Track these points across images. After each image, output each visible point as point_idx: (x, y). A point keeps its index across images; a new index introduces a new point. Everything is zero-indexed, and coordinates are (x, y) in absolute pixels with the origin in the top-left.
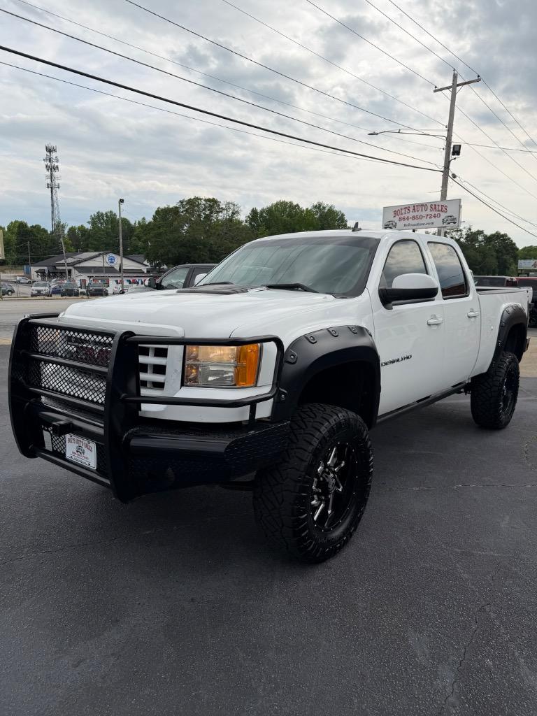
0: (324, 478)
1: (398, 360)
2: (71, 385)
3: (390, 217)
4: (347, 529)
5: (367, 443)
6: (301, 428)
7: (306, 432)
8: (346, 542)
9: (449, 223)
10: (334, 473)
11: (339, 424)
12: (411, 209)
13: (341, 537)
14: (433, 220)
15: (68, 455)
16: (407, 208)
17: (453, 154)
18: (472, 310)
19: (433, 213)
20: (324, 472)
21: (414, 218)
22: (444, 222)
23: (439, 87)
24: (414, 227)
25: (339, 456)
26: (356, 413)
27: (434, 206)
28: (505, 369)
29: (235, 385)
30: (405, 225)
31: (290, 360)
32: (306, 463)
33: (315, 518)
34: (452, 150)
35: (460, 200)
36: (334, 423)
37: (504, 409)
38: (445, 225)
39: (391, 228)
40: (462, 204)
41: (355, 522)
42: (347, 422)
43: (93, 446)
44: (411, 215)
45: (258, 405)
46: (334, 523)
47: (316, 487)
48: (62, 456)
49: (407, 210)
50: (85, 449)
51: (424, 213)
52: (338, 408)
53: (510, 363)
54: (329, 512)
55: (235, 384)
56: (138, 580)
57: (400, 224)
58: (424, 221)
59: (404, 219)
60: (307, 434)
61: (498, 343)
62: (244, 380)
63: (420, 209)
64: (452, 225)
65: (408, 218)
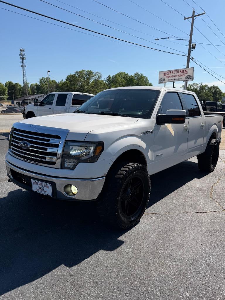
3: (162, 76)
9: (188, 79)
12: (171, 72)
14: (181, 77)
16: (170, 72)
17: (192, 48)
19: (181, 74)
21: (173, 76)
22: (186, 78)
24: (174, 81)
27: (182, 71)
30: (169, 80)
35: (194, 68)
38: (186, 79)
39: (162, 81)
40: (194, 70)
44: (171, 75)
49: (169, 73)
51: (177, 74)
57: (166, 79)
58: (177, 78)
59: (168, 77)
63: (176, 72)
64: (190, 79)
65: (170, 77)
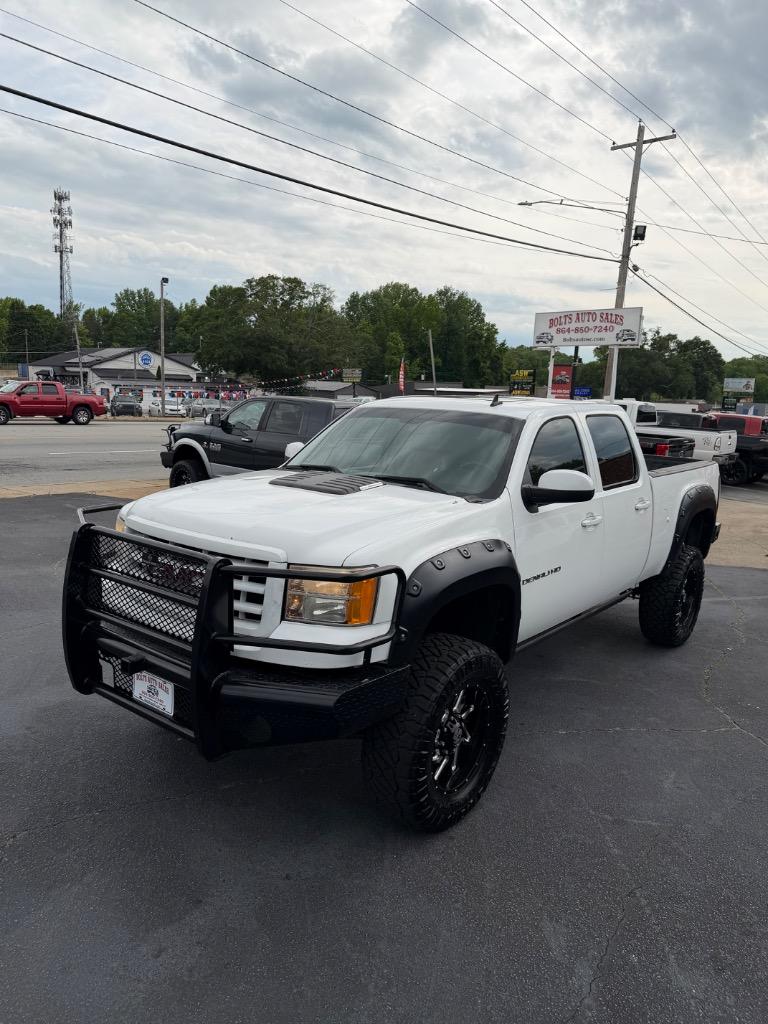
0: (448, 729)
1: (544, 575)
2: (134, 602)
3: (545, 328)
4: (475, 790)
5: (502, 683)
6: (423, 669)
7: (430, 674)
8: (473, 805)
9: (625, 340)
10: (461, 720)
11: (469, 664)
12: (574, 317)
13: (466, 800)
14: (603, 334)
15: (136, 694)
16: (568, 316)
17: (635, 238)
18: (642, 500)
19: (604, 325)
20: (449, 719)
21: (577, 330)
22: (618, 338)
23: (619, 143)
24: (577, 343)
25: (466, 702)
26: (490, 646)
27: (605, 315)
28: (684, 569)
29: (346, 623)
30: (565, 340)
31: (413, 592)
32: (428, 715)
33: (436, 777)
34: (633, 232)
35: (641, 308)
36: (463, 662)
37: (681, 620)
38: (620, 342)
39: (545, 342)
40: (643, 314)
41: (484, 781)
42: (479, 659)
43: (170, 686)
45: (373, 649)
46: (460, 781)
47: (439, 740)
48: (129, 695)
49: (568, 319)
50: (159, 690)
51: (591, 325)
52: (469, 642)
53: (691, 561)
54: (453, 768)
55: (347, 620)
56: (220, 850)
57: (558, 338)
58: (590, 335)
59: (563, 331)
60: (430, 677)
61: (675, 537)
62: (357, 615)
63: (587, 318)
64: (629, 342)
65: (569, 330)
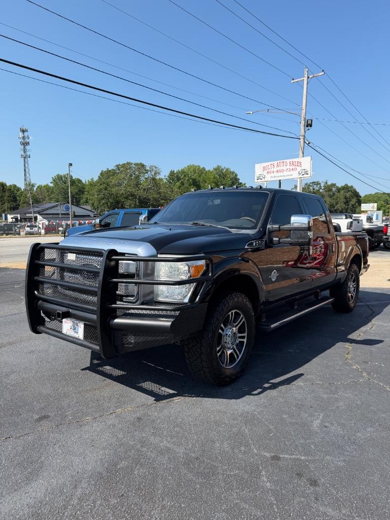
9: (303, 175)
12: (275, 165)
14: (291, 172)
16: (272, 164)
17: (307, 126)
19: (291, 168)
21: (277, 172)
22: (299, 174)
24: (279, 179)
27: (292, 162)
30: (271, 177)
39: (261, 179)
44: (276, 169)
49: (272, 166)
51: (285, 168)
57: (268, 176)
58: (285, 173)
59: (270, 172)
63: (282, 165)
65: (273, 172)
